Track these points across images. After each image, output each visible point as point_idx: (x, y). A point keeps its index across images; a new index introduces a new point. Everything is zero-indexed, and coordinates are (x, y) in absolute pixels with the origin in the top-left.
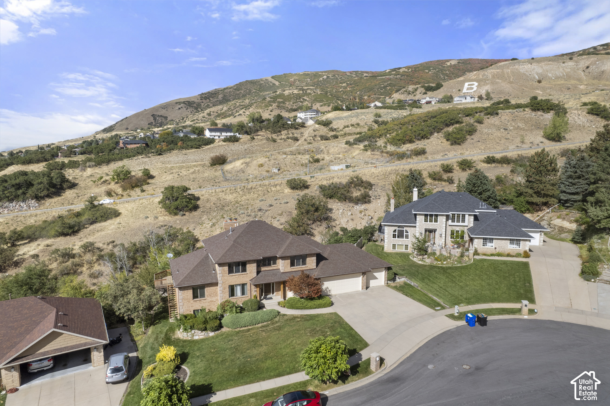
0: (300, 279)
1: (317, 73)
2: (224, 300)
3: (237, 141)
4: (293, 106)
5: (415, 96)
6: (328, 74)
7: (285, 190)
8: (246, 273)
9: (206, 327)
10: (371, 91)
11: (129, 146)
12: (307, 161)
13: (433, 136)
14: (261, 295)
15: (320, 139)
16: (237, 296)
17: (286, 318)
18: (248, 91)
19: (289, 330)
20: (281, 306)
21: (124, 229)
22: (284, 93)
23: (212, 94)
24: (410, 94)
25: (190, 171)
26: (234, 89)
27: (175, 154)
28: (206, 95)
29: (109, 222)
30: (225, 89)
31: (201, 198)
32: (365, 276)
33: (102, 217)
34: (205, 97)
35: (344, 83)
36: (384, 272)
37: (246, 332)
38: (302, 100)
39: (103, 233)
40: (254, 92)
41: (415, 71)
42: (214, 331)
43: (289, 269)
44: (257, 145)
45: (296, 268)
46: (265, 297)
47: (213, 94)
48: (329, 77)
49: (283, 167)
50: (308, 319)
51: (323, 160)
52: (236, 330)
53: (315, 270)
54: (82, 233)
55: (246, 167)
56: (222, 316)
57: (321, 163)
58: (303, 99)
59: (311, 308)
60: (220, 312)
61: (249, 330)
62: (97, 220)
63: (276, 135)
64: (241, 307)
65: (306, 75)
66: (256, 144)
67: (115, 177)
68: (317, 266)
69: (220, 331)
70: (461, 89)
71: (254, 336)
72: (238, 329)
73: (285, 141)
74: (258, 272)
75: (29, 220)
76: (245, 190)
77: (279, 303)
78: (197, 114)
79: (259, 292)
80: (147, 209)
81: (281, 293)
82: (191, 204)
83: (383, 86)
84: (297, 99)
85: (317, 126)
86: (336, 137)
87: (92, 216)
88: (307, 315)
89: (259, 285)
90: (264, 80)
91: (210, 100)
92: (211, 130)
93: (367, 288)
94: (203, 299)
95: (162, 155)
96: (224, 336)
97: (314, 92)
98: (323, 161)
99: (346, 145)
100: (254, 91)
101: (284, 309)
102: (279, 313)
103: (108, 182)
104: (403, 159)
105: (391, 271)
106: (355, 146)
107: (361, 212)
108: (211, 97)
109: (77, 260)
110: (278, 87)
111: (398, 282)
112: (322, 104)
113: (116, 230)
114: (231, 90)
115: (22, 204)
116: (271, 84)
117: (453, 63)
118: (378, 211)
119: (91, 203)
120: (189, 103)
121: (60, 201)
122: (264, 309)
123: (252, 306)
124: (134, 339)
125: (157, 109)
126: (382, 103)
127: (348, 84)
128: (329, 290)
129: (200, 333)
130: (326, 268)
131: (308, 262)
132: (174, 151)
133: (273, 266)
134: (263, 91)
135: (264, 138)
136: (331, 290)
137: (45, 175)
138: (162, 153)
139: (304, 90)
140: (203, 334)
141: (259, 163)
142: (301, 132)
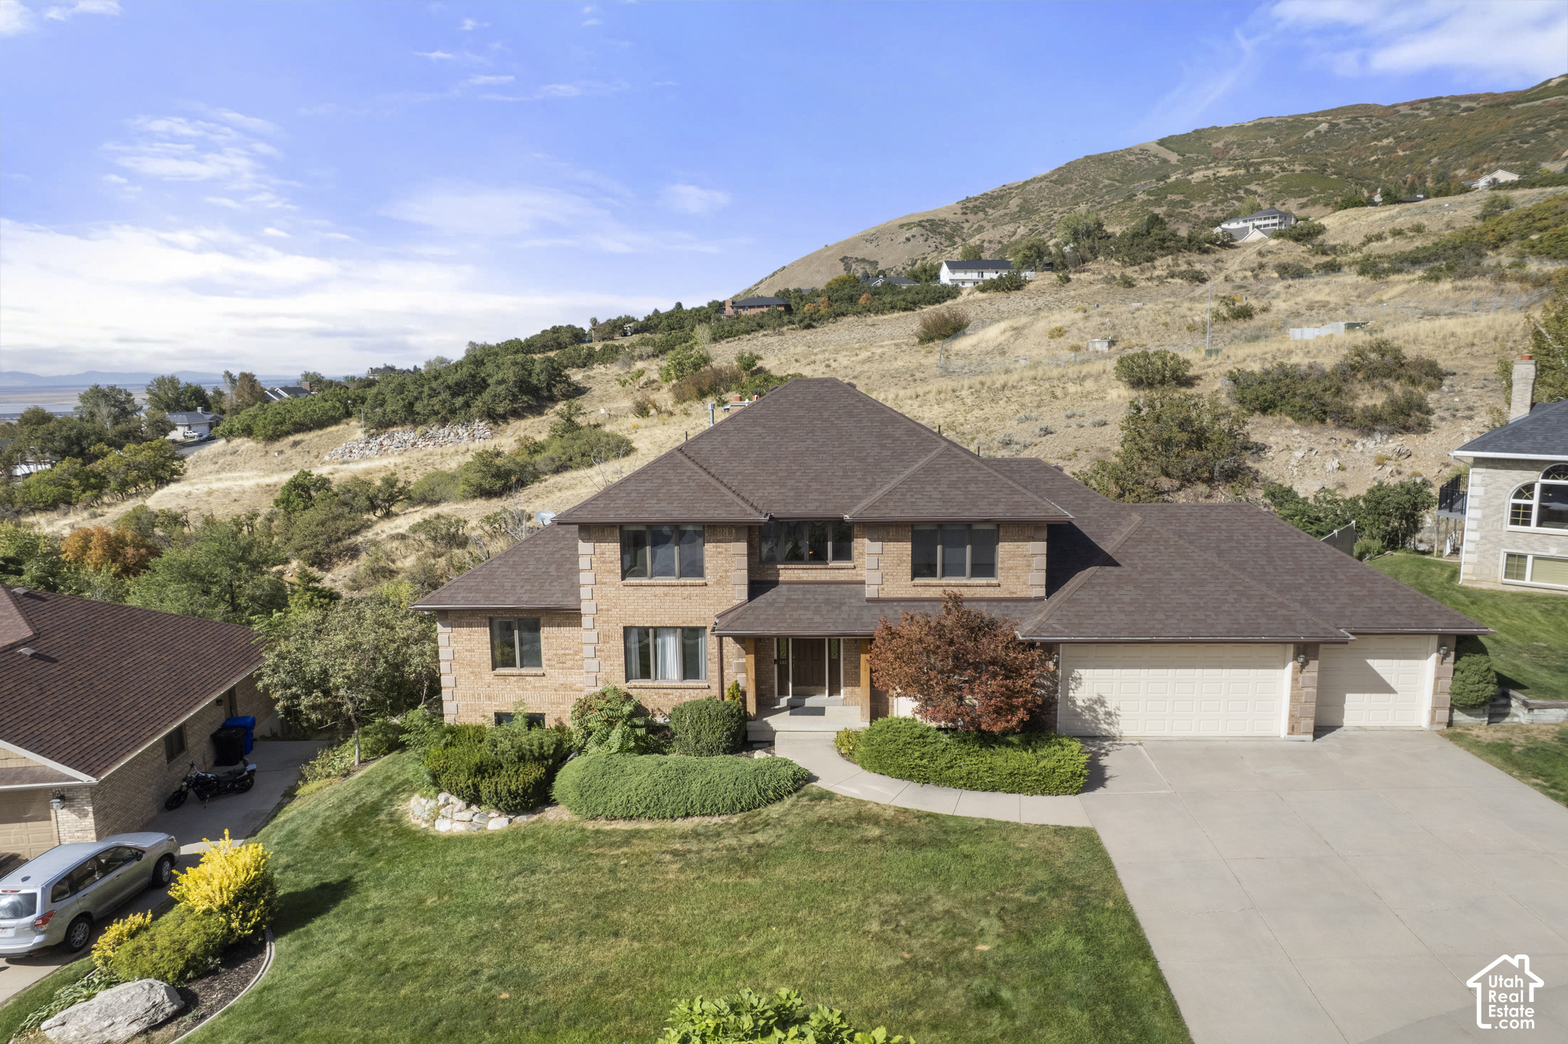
1: (1298, 119)
3: (1019, 288)
4: (1215, 211)
6: (1335, 117)
7: (1109, 391)
8: (699, 581)
10: (1482, 149)
11: (744, 313)
12: (1208, 317)
15: (1276, 275)
16: (661, 677)
17: (820, 812)
18: (1088, 184)
19: (793, 878)
22: (1190, 177)
23: (992, 197)
25: (860, 357)
26: (1051, 181)
27: (846, 326)
28: (977, 203)
30: (1026, 183)
32: (1314, 665)
33: (583, 455)
34: (975, 206)
35: (1387, 137)
36: (1432, 660)
37: (612, 844)
38: (1241, 193)
40: (1105, 186)
42: (508, 813)
43: (905, 585)
44: (1073, 298)
46: (797, 701)
47: (996, 198)
48: (1338, 124)
49: (1126, 337)
51: (1265, 310)
53: (1040, 606)
55: (1012, 340)
57: (1258, 320)
58: (1247, 191)
60: (575, 737)
62: (572, 463)
63: (1137, 268)
65: (1263, 127)
66: (1072, 293)
67: (672, 372)
68: (1051, 586)
69: (535, 817)
72: (599, 824)
73: (1162, 282)
74: (758, 586)
75: (448, 462)
76: (984, 393)
77: (838, 739)
78: (949, 249)
79: (751, 674)
81: (861, 692)
83: (1530, 129)
84: (1227, 191)
85: (1273, 242)
86: (1333, 268)
87: (563, 451)
89: (759, 640)
90: (1137, 151)
91: (986, 213)
92: (954, 266)
93: (1321, 730)
94: (534, 671)
95: (813, 327)
97: (1283, 169)
98: (1264, 315)
99: (1360, 278)
100: (1107, 182)
101: (844, 768)
102: (808, 780)
103: (655, 385)
105: (1477, 658)
107: (1382, 461)
108: (989, 207)
110: (1175, 168)
111: (1520, 725)
112: (1304, 200)
114: (1044, 184)
115: (460, 431)
116: (1156, 162)
119: (569, 420)
120: (931, 225)
122: (758, 756)
123: (699, 732)
124: (299, 787)
125: (853, 244)
126: (1521, 175)
127: (1399, 140)
128: (1109, 714)
129: (460, 811)
130: (1097, 600)
131: (1002, 562)
132: (845, 319)
133: (832, 564)
134: (1132, 180)
135: (1101, 277)
136: (1118, 712)
137: (517, 363)
138: (814, 324)
139: (1252, 164)
140: (467, 815)
141: (1054, 325)
142: (1218, 261)
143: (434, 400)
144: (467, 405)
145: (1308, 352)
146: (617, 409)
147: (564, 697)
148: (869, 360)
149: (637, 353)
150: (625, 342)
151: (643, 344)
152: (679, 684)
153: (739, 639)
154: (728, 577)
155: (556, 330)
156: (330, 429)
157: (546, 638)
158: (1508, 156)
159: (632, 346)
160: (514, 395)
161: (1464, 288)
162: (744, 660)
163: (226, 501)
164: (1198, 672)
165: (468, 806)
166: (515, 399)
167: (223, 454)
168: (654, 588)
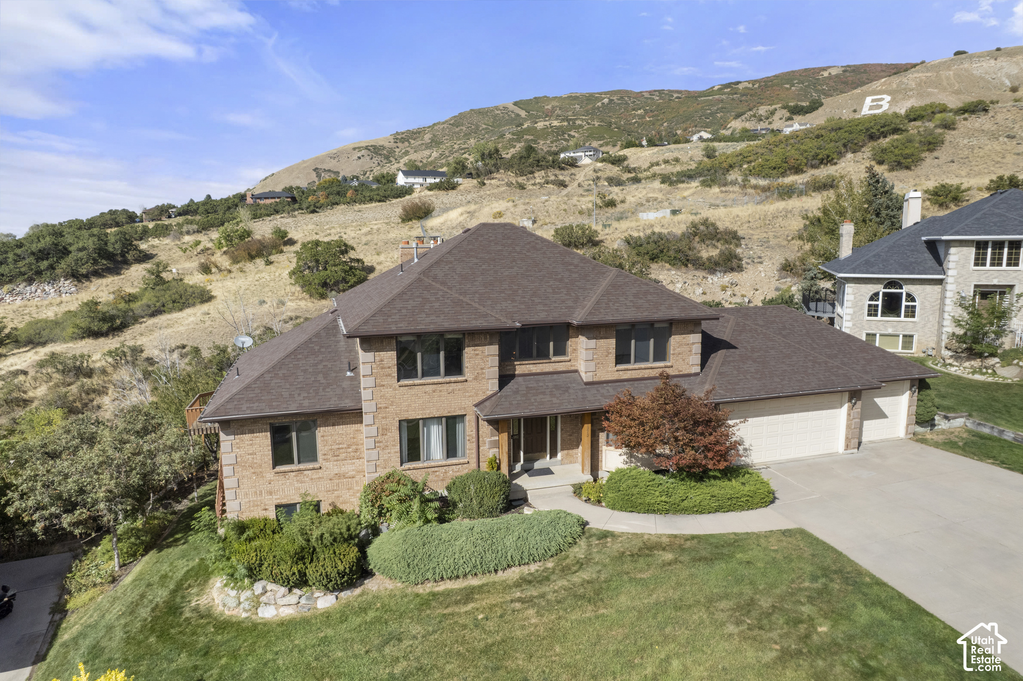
0: (661, 401)
1: (591, 95)
2: (382, 473)
3: (453, 188)
4: (552, 147)
5: (770, 123)
6: (611, 96)
8: (460, 378)
9: (302, 574)
10: (687, 120)
11: (262, 202)
12: (590, 205)
13: (843, 159)
14: (514, 459)
15: (606, 184)
16: (428, 459)
17: (614, 547)
18: (473, 127)
19: (637, 603)
20: (588, 500)
21: (213, 323)
22: (536, 125)
23: (413, 132)
24: (761, 120)
26: (450, 124)
27: (340, 211)
28: (403, 136)
29: (188, 311)
30: (434, 125)
31: (378, 268)
32: (859, 403)
33: (174, 302)
34: (402, 138)
35: (640, 109)
36: (908, 394)
37: (457, 603)
38: (566, 136)
39: (170, 331)
40: (483, 129)
41: (766, 86)
42: (334, 590)
43: (611, 371)
44: (489, 195)
45: (634, 370)
46: (528, 466)
47: (415, 133)
48: (613, 100)
49: (542, 218)
50: (704, 553)
51: (623, 202)
52: (420, 589)
53: (698, 379)
54: (129, 332)
55: (468, 219)
56: (376, 531)
57: (620, 208)
58: (569, 135)
59: (699, 510)
60: (366, 517)
61: (469, 595)
62: (165, 309)
63: (525, 178)
64: (443, 499)
65: (573, 98)
66: (488, 192)
67: (223, 241)
68: (703, 364)
69: (358, 591)
70: (858, 110)
71: (490, 625)
72: (429, 587)
73: (542, 187)
74: (505, 379)
75: (45, 312)
77: (578, 490)
78: (388, 165)
79: (505, 449)
80: (267, 289)
81: (581, 453)
82: (355, 276)
83: (709, 111)
84: (558, 134)
85: (599, 165)
86: (636, 180)
87: (156, 299)
88: (693, 537)
89: (506, 420)
90: (501, 108)
91: (409, 143)
92: (407, 174)
93: (859, 445)
94: (311, 465)
95: (317, 212)
96: (371, 614)
97: (589, 124)
98: (623, 205)
99: (662, 185)
100: (484, 126)
101: (597, 510)
102: (584, 524)
103: (209, 252)
104: (790, 197)
106: (681, 186)
107: (724, 289)
108: (412, 139)
109: (95, 381)
110: (525, 120)
111: (944, 429)
112: (601, 142)
113: (196, 327)
114: (445, 126)
115: (46, 288)
116: (513, 116)
117: (834, 72)
118: (762, 287)
119: (158, 276)
120: (374, 149)
121: (116, 282)
122: (527, 511)
123: (482, 499)
124: (66, 602)
125: (322, 160)
126: (713, 134)
127: (646, 111)
128: (745, 450)
129: (284, 596)
130: (735, 372)
131: (674, 350)
132: (339, 207)
133: (554, 359)
134: (500, 126)
135: (504, 182)
136: (751, 448)
137: (94, 235)
138: (318, 210)
139: (571, 119)
140: (292, 599)
141: (495, 210)
142: (572, 174)
143: (20, 264)
144: (52, 267)
145: (663, 226)
146: (183, 269)
147: (338, 485)
148: (369, 233)
149: (185, 229)
150: (174, 221)
151: (187, 223)
152: (444, 463)
153: (491, 422)
154: (483, 373)
155: (112, 212)
157: (323, 436)
158: (700, 125)
159: (179, 225)
160: (94, 259)
161: (726, 192)
162: (497, 438)
164: (795, 416)
165: (290, 590)
166: (95, 262)
168: (425, 387)
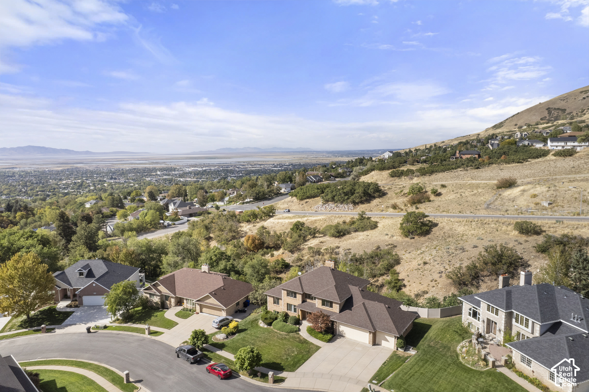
11: (464, 157)
16: (291, 311)
25: (473, 193)
32: (372, 334)
36: (393, 339)
42: (267, 325)
45: (326, 308)
54: (345, 237)
62: (359, 230)
69: (269, 327)
74: (303, 301)
87: (357, 226)
103: (406, 195)
119: (362, 216)
124: (251, 313)
125: (554, 101)
138: (480, 167)
141: (535, 193)
144: (348, 199)
147: (279, 310)
149: (415, 174)
152: (293, 313)
153: (300, 309)
154: (299, 300)
156: (316, 198)
157: (279, 302)
162: (300, 312)
163: (281, 226)
165: (264, 323)
166: (362, 198)
167: (290, 202)
168: (291, 299)
